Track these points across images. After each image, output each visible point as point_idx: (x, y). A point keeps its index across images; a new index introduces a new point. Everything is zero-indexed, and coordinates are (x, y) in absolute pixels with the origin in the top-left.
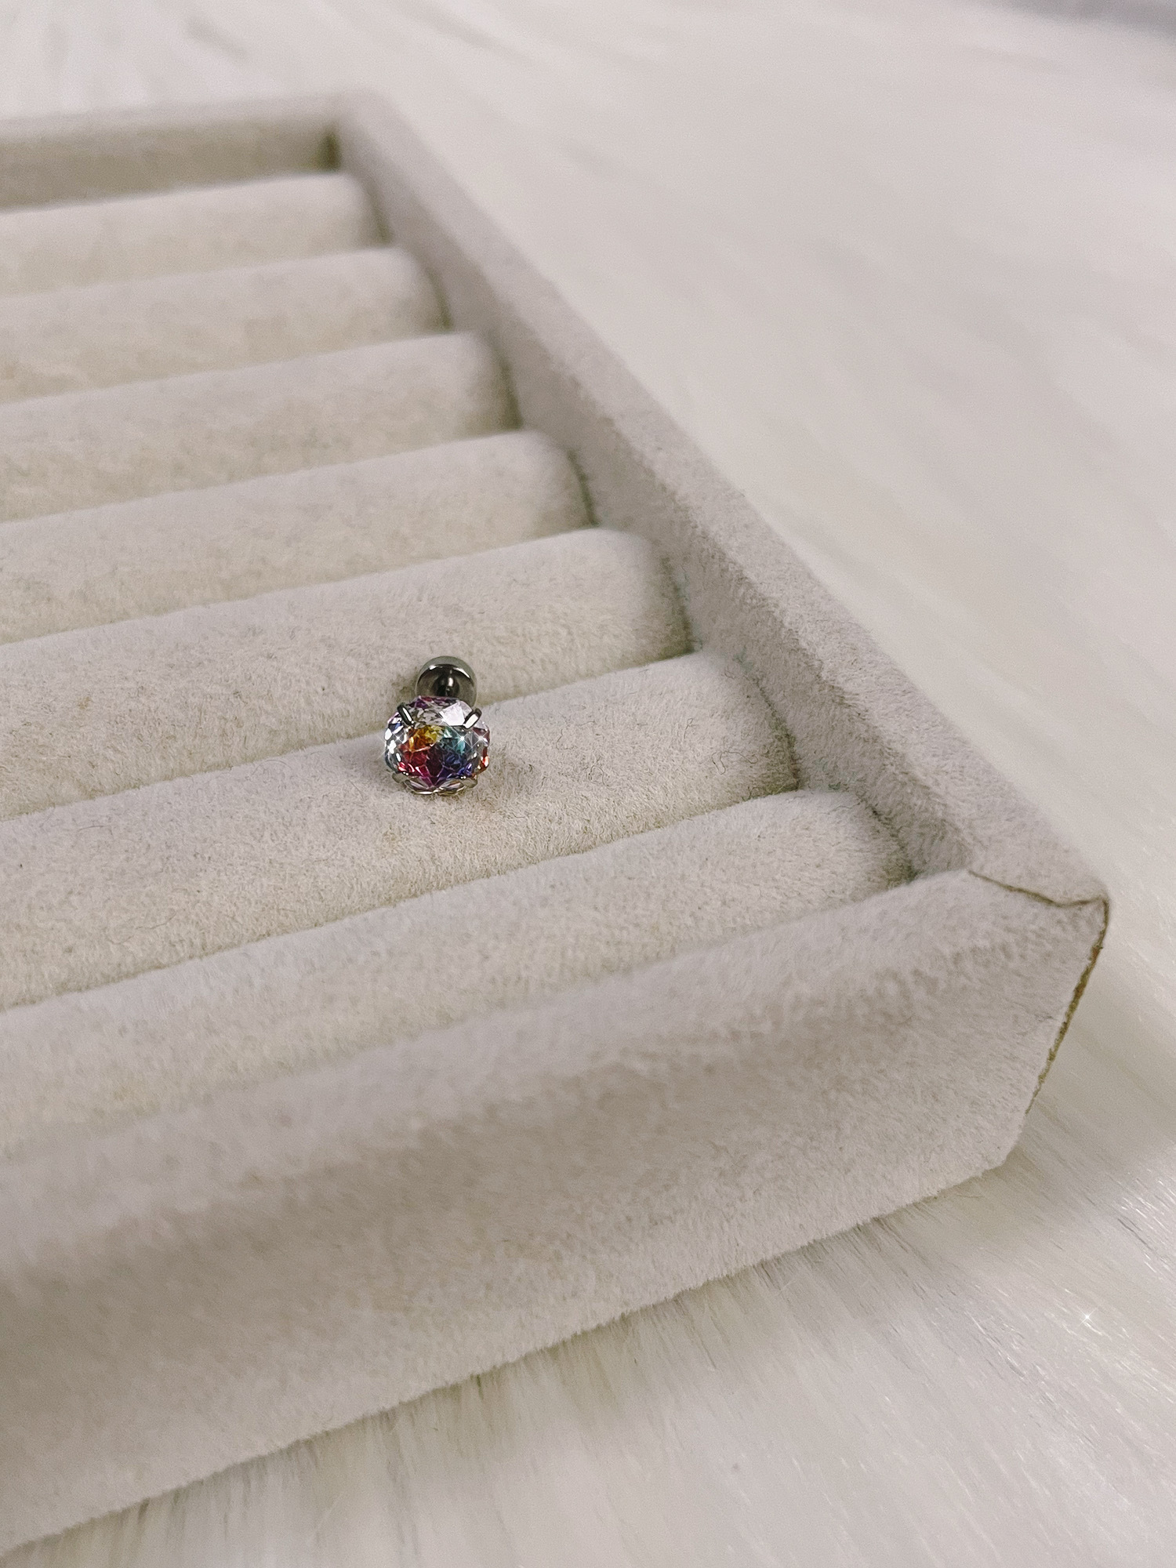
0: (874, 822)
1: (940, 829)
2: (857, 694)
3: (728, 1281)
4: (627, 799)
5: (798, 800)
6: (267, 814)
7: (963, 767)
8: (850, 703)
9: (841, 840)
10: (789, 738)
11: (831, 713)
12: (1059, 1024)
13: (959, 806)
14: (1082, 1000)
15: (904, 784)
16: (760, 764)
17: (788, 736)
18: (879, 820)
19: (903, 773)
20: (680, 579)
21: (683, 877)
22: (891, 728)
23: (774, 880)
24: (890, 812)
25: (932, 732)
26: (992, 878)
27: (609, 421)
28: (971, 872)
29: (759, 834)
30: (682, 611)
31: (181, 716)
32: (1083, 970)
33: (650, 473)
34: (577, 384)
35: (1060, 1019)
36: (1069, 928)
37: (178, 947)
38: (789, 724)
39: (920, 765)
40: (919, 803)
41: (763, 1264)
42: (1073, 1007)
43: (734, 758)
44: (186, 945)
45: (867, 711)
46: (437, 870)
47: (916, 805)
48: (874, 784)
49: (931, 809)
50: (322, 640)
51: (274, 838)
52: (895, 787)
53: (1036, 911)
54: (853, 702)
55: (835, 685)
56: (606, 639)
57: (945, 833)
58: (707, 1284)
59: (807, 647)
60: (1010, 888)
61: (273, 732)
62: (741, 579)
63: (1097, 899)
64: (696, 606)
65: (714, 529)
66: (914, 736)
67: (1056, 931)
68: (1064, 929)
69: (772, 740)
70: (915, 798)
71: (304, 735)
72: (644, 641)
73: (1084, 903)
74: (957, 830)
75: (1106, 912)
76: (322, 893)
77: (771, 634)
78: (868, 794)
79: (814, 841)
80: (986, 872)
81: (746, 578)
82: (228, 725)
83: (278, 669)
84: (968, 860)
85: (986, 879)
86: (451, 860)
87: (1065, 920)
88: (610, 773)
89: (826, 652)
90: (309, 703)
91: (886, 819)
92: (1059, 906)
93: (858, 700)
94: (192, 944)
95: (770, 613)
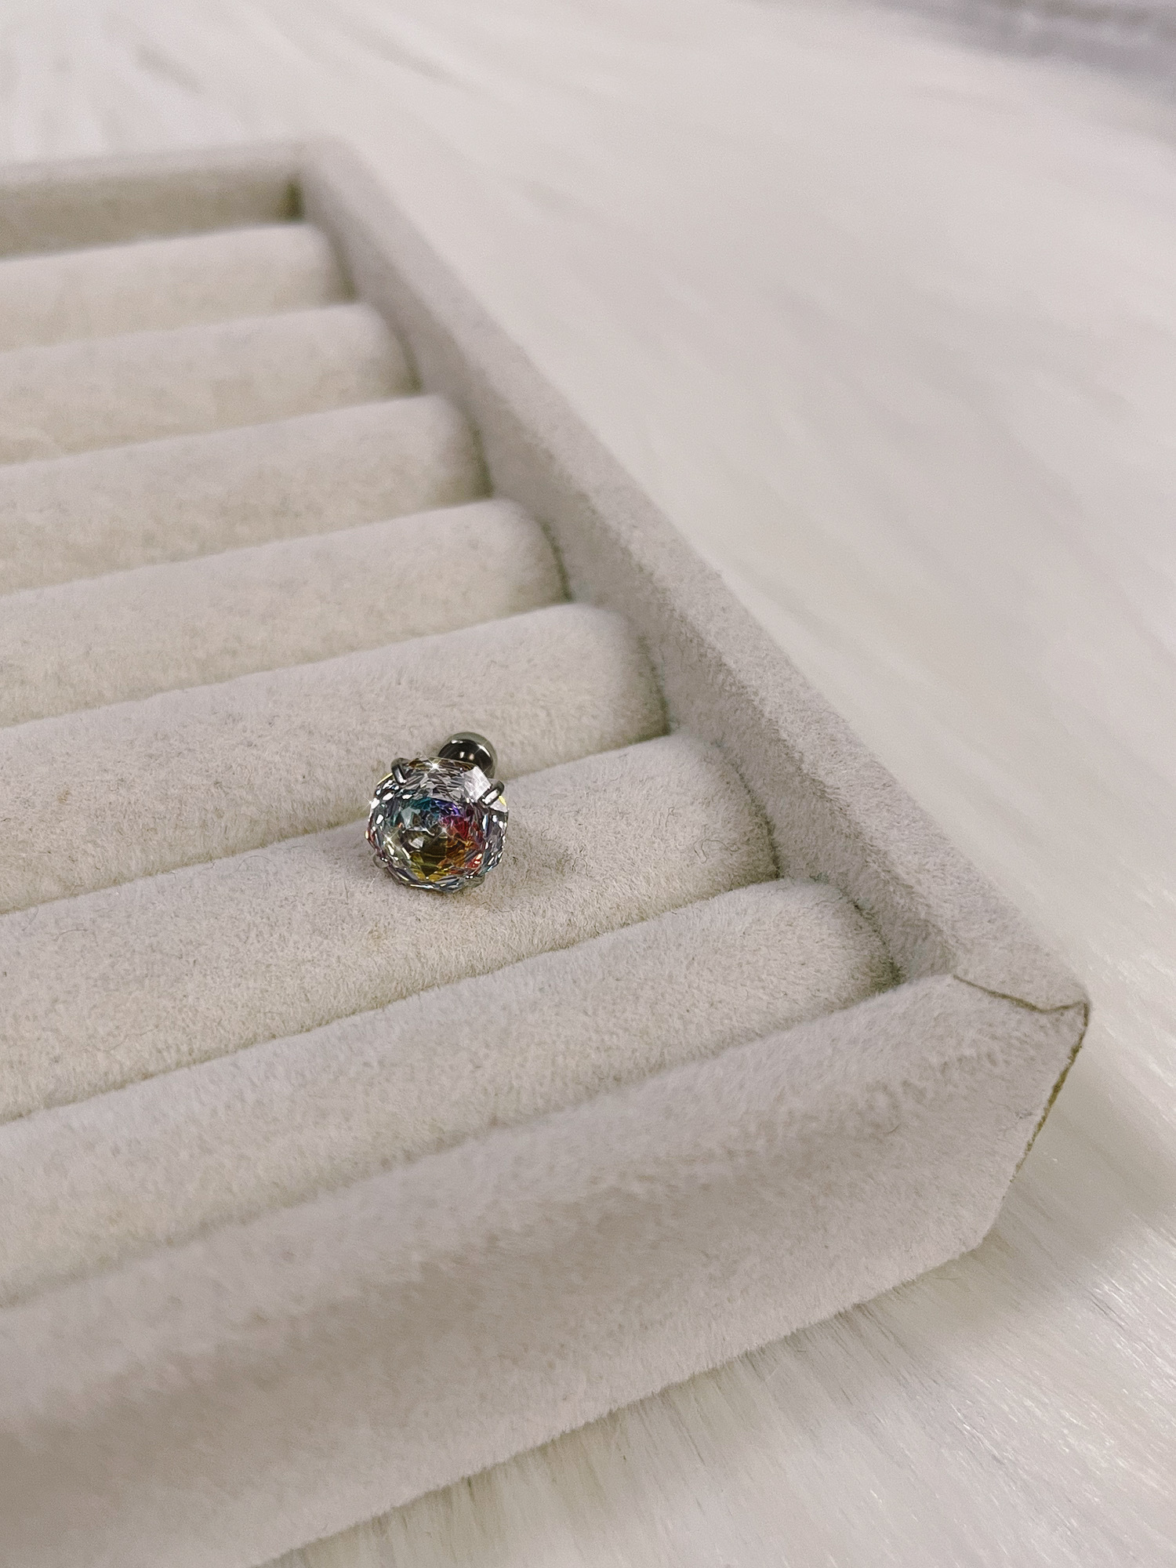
0: (856, 916)
1: (924, 929)
2: (838, 788)
3: (713, 1374)
4: (611, 890)
5: (781, 893)
6: (253, 914)
7: (944, 865)
8: (832, 797)
9: (824, 937)
10: (768, 826)
11: (812, 807)
12: (1038, 1118)
13: (941, 907)
14: (1060, 1095)
15: (886, 883)
16: (740, 851)
17: (768, 823)
18: (861, 915)
19: (884, 871)
20: (657, 659)
21: (670, 976)
22: (873, 825)
23: (761, 980)
24: (872, 908)
25: (913, 827)
26: (976, 983)
27: (583, 497)
28: (956, 977)
29: (743, 931)
30: (659, 691)
31: (162, 808)
32: (1062, 1069)
33: (625, 551)
34: (551, 457)
35: (1039, 1114)
36: (1052, 1032)
37: (165, 1054)
38: (769, 810)
39: (902, 864)
40: (902, 902)
41: (748, 1355)
42: (1051, 1101)
43: (716, 846)
44: (173, 1051)
45: (848, 806)
46: (423, 966)
47: (898, 903)
48: (857, 879)
49: (914, 910)
50: (302, 727)
51: (260, 939)
52: (877, 885)
53: (1018, 1017)
54: (834, 796)
55: (816, 778)
56: (585, 720)
57: (928, 934)
58: (693, 1379)
59: (788, 738)
60: (993, 994)
61: (253, 822)
62: (721, 665)
63: (1079, 1003)
64: (673, 687)
65: (692, 612)
66: (895, 831)
67: (1040, 1037)
68: (1047, 1034)
69: (752, 828)
70: (898, 898)
71: (284, 824)
72: (622, 721)
73: (1066, 1008)
74: (940, 932)
75: (1086, 1016)
76: (308, 995)
77: (751, 723)
78: (849, 888)
79: (800, 937)
80: (970, 977)
81: (725, 665)
82: (209, 816)
83: (258, 758)
84: (952, 963)
85: (969, 984)
86: (437, 957)
87: (1048, 1025)
88: (592, 864)
89: (804, 742)
90: (290, 791)
91: (868, 913)
92: (1042, 1012)
93: (840, 795)
94: (178, 1050)
95: (749, 701)
